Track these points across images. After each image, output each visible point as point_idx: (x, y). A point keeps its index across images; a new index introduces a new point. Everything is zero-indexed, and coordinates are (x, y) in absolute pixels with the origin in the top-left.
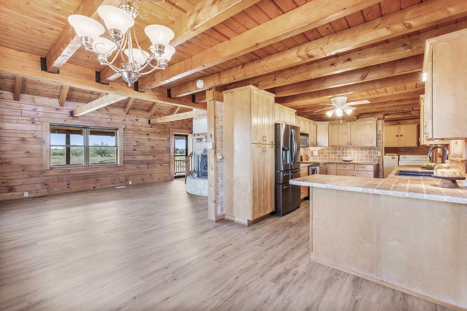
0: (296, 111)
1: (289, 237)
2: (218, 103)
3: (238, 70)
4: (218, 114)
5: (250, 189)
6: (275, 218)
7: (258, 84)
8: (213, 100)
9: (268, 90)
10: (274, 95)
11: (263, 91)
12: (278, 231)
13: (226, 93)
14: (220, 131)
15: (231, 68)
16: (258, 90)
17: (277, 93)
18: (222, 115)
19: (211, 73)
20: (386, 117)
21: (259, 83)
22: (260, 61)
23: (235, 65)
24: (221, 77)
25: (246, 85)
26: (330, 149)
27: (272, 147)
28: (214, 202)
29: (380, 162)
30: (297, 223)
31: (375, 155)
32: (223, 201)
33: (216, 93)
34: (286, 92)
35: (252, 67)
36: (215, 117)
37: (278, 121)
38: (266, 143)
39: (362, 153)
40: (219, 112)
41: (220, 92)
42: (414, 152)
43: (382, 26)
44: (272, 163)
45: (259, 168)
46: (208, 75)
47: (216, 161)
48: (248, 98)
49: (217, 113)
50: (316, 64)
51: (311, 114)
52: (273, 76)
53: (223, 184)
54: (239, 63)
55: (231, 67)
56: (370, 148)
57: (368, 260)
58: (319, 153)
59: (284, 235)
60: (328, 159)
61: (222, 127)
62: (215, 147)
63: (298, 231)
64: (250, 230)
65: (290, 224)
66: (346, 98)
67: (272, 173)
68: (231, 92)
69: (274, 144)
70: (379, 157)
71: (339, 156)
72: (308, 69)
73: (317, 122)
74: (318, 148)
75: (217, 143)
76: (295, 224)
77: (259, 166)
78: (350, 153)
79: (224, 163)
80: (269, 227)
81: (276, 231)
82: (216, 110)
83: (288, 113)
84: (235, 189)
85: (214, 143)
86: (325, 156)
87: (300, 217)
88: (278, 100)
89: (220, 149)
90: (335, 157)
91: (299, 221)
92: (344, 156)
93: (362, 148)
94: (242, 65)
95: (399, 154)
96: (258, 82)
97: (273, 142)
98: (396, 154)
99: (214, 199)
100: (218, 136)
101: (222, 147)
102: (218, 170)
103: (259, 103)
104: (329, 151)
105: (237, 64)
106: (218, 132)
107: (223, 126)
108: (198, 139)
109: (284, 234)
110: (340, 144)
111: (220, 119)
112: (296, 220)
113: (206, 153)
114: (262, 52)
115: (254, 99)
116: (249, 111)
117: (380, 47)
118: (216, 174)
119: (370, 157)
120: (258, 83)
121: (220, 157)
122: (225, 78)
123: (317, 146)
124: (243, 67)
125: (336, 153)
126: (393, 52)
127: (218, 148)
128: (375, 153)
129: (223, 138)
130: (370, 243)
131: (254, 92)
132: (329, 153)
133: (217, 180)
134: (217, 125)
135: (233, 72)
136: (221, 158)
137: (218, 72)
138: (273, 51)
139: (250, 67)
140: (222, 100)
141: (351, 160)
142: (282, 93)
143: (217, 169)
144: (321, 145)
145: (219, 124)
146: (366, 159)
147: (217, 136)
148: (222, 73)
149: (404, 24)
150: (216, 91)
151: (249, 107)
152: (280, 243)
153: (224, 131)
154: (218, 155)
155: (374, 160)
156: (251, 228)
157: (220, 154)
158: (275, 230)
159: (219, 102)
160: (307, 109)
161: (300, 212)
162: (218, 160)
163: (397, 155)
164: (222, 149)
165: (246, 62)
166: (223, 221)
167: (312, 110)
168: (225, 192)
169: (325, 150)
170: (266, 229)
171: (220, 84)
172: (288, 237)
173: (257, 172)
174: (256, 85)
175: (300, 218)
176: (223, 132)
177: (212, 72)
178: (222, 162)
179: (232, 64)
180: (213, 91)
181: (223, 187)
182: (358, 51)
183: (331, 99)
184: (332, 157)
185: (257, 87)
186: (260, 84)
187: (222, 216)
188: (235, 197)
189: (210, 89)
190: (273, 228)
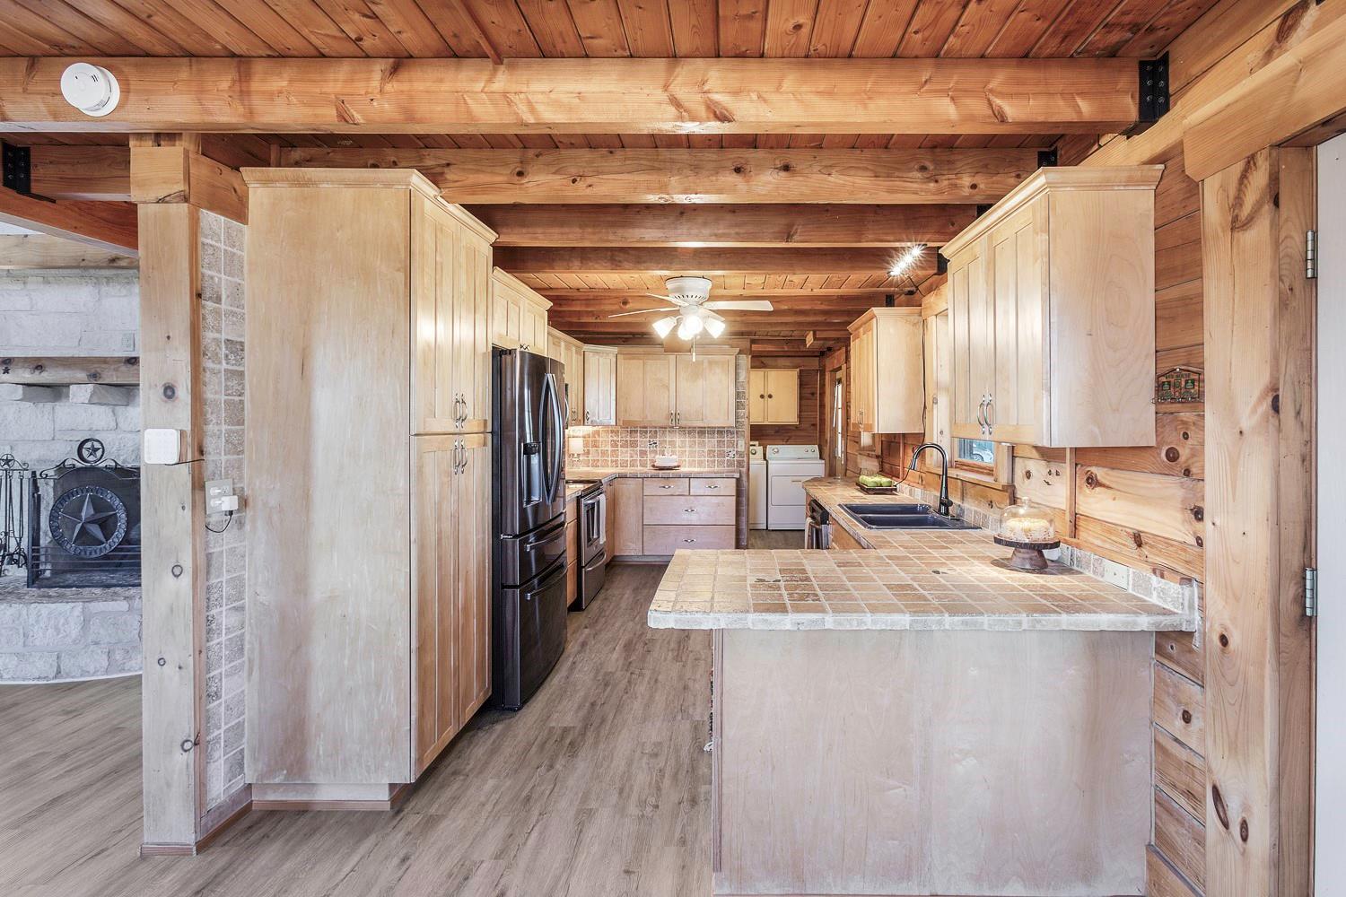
0: (549, 304)
1: (590, 813)
2: (213, 220)
3: (368, 80)
4: (217, 278)
5: (401, 642)
6: (499, 727)
7: (442, 174)
8: (186, 200)
9: (473, 209)
10: (492, 236)
11: (455, 209)
12: (535, 796)
13: (267, 182)
14: (224, 365)
15: (324, 56)
16: (439, 198)
17: (504, 230)
18: (238, 287)
19: (181, 48)
20: (755, 347)
21: (446, 170)
22: (495, 71)
23: (351, 49)
24: (256, 85)
25: (374, 166)
26: (618, 431)
27: (485, 445)
28: (188, 745)
29: (743, 467)
30: (585, 728)
31: (732, 449)
32: (240, 725)
33: (204, 169)
34: (539, 230)
35: (445, 87)
36: (199, 296)
37: (500, 337)
38: (464, 430)
39: (702, 444)
40: (219, 272)
41: (226, 170)
42: (790, 438)
43: (938, 87)
44: (484, 506)
45: (440, 539)
46: (159, 49)
47: (204, 526)
48: (398, 226)
49: (208, 272)
50: (682, 154)
51: (575, 320)
52: (513, 156)
53: (242, 637)
54: (377, 41)
55: (326, 51)
56: (721, 431)
57: (896, 842)
58: (586, 445)
59: (565, 808)
60: (612, 461)
61: (236, 347)
62: (196, 452)
63: (605, 764)
64: (409, 833)
65: (562, 738)
66: (708, 285)
67: (484, 549)
68: (299, 183)
69: (489, 429)
70: (740, 454)
71: (643, 453)
72: (656, 164)
73: (587, 347)
74: (587, 429)
75: (211, 428)
76: (583, 734)
77: (440, 533)
78: (672, 443)
79: (248, 527)
80: (491, 783)
81: (528, 799)
82: (205, 258)
83: (529, 311)
84: (320, 653)
85: (188, 428)
86: (604, 453)
87: (582, 694)
88: (507, 258)
89: (224, 458)
90: (632, 457)
91: (589, 713)
92: (655, 452)
93: (702, 431)
94: (391, 60)
95: (764, 442)
96: (443, 166)
97: (485, 421)
98: (757, 443)
99: (186, 729)
100: (215, 391)
101: (236, 448)
102: (213, 570)
103: (441, 255)
104: (615, 438)
105: (367, 43)
106: (215, 373)
107: (242, 344)
108: (29, 385)
109: (563, 804)
110: (649, 419)
111: (224, 306)
112: (577, 712)
113: (91, 458)
114: (515, 28)
115: (424, 239)
116: (402, 287)
117: (868, 153)
118: (202, 595)
119: (721, 454)
120: (439, 170)
121: (229, 503)
122: (280, 101)
123: (584, 425)
124: (395, 70)
125: (634, 444)
126: (898, 179)
127: (217, 454)
128: (731, 444)
129: (241, 402)
130: (904, 784)
131: (423, 203)
132: (615, 444)
133: (209, 621)
134: (209, 336)
135: (336, 80)
136: (235, 507)
137: (233, 55)
138: (565, 42)
139: (441, 81)
140: (237, 210)
141: (676, 464)
142: (524, 230)
143: (209, 565)
144: (596, 421)
145: (219, 331)
146: (711, 461)
147: (209, 395)
148: (259, 67)
149: (990, 104)
150: (204, 159)
151: (399, 270)
152: (569, 864)
153: (248, 366)
154: (212, 490)
155: (730, 464)
156: (411, 820)
157: (228, 488)
158: (521, 790)
159: (223, 218)
160: (570, 302)
161: (572, 669)
162: (213, 520)
163: (760, 445)
164: (241, 461)
165: (415, 52)
166: (245, 823)
167: (587, 305)
168: (256, 674)
169: (604, 434)
170: (483, 799)
171: (242, 120)
172: (584, 816)
173: (432, 557)
174: (435, 178)
175: (585, 698)
176: (242, 374)
177: (190, 43)
178: (241, 524)
179: (339, 34)
180: (186, 152)
181: (242, 649)
182: (812, 147)
183: (668, 282)
184: (625, 454)
185: (435, 183)
186: (451, 175)
187: (234, 800)
188: (319, 689)
189: (163, 137)
190: (508, 783)
